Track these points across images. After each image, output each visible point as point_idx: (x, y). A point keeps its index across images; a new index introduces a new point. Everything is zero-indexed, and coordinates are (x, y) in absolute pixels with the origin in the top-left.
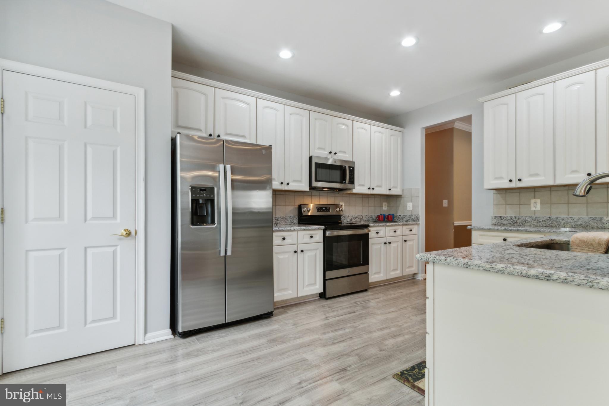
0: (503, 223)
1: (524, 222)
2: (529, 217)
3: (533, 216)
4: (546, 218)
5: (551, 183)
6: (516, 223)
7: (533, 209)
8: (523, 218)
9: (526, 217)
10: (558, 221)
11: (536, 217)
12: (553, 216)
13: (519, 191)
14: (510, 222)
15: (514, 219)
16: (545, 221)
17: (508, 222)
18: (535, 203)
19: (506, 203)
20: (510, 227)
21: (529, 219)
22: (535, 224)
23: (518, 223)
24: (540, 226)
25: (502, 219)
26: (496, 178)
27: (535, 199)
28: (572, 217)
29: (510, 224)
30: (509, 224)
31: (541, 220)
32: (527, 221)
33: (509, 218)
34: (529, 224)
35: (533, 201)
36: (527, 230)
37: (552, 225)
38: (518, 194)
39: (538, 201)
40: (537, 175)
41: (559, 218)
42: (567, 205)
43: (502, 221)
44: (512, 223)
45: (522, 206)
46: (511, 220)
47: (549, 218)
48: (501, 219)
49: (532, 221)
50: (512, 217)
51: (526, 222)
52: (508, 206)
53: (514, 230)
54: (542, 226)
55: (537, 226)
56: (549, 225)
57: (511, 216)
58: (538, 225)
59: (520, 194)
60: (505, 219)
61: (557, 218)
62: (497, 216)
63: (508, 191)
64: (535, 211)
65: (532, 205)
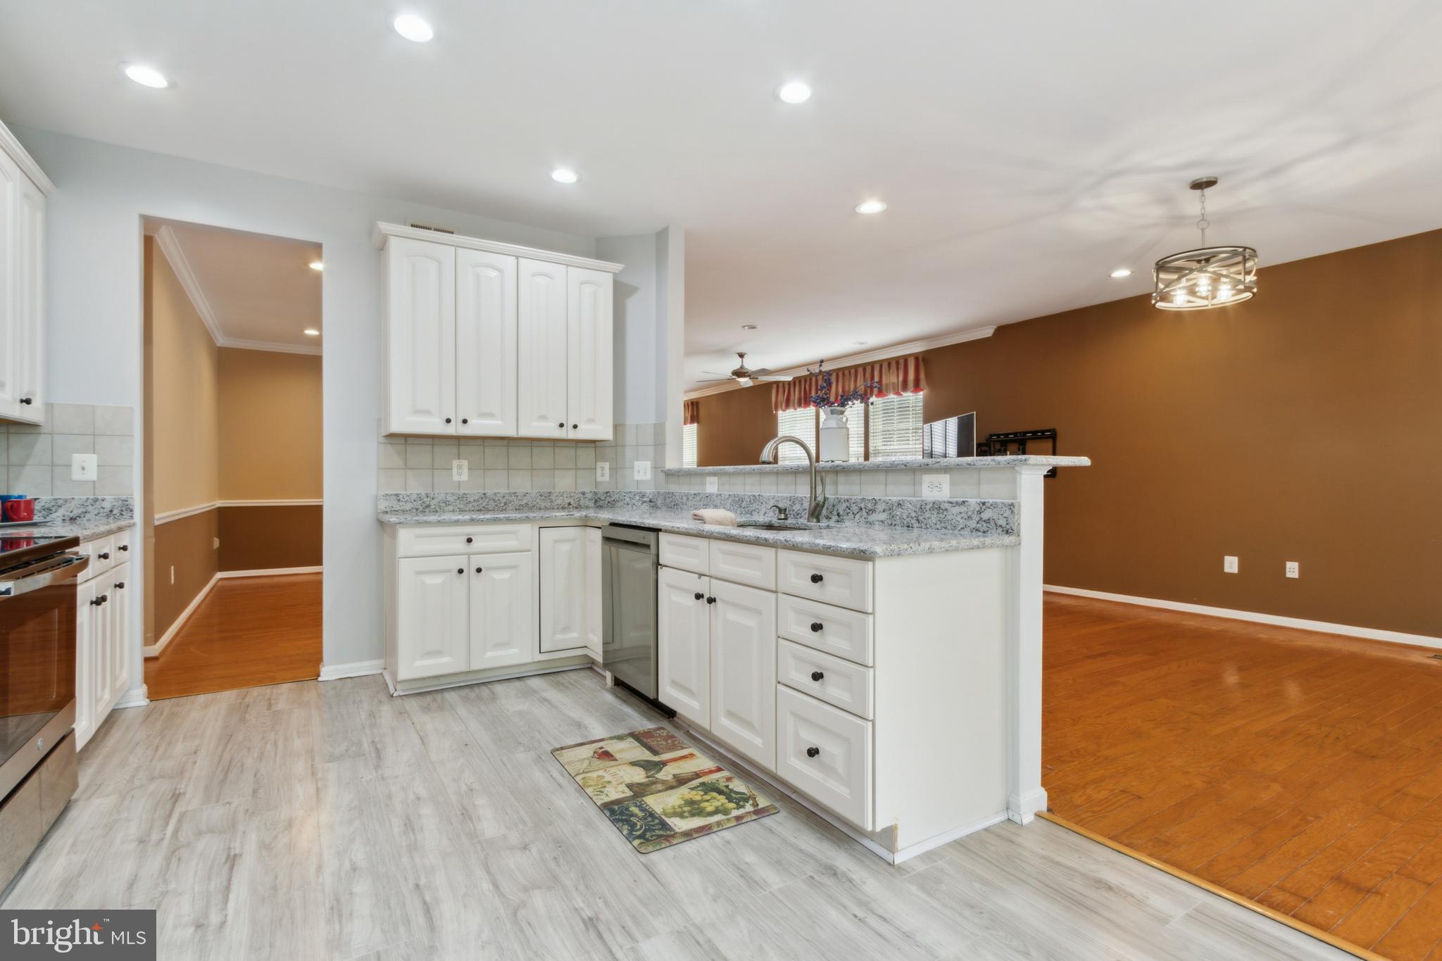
0: (402, 508)
1: (444, 504)
2: (452, 494)
3: (456, 491)
4: (479, 495)
5: (511, 432)
6: (428, 506)
7: (456, 478)
8: (442, 497)
9: (447, 494)
10: (496, 499)
11: (464, 494)
12: (490, 492)
13: (430, 441)
14: (416, 505)
15: (426, 499)
16: (478, 501)
17: (412, 506)
18: (460, 467)
19: (406, 464)
20: (417, 515)
21: (451, 499)
22: (462, 506)
23: (433, 507)
24: (470, 511)
25: (402, 499)
26: (418, 412)
27: (459, 459)
28: (516, 493)
29: (417, 509)
30: (414, 510)
31: (472, 500)
32: (449, 501)
33: (414, 497)
34: (451, 508)
35: (455, 463)
36: (509, 517)
37: (487, 508)
38: (430, 447)
39: (465, 463)
40: (490, 415)
41: (498, 495)
42: (506, 471)
43: (401, 503)
44: (421, 508)
45: (436, 472)
46: (420, 502)
47: (484, 494)
48: (399, 500)
49: (458, 501)
50: (421, 494)
51: (447, 503)
52: (409, 473)
53: (488, 519)
54: (473, 511)
55: (465, 511)
56: (484, 507)
57: (418, 492)
58: (467, 509)
59: (433, 448)
60: (407, 498)
61: (495, 494)
62: (390, 493)
63: (410, 440)
64: (459, 482)
65: (455, 471)
